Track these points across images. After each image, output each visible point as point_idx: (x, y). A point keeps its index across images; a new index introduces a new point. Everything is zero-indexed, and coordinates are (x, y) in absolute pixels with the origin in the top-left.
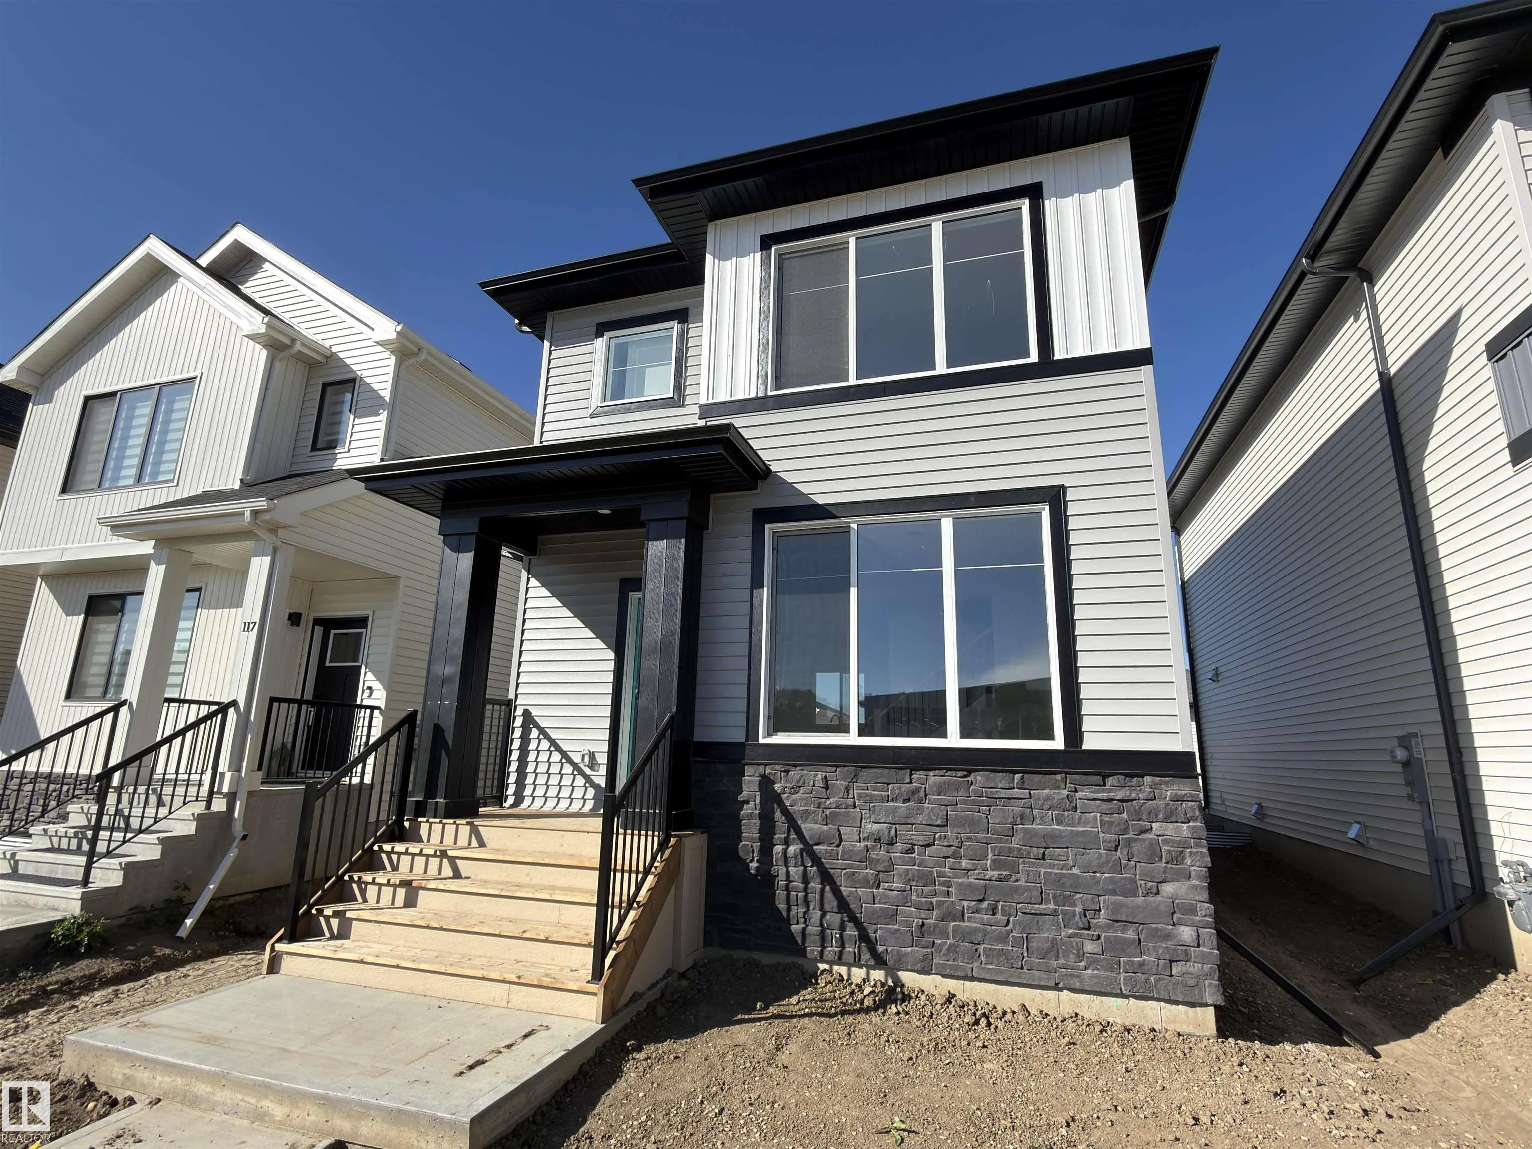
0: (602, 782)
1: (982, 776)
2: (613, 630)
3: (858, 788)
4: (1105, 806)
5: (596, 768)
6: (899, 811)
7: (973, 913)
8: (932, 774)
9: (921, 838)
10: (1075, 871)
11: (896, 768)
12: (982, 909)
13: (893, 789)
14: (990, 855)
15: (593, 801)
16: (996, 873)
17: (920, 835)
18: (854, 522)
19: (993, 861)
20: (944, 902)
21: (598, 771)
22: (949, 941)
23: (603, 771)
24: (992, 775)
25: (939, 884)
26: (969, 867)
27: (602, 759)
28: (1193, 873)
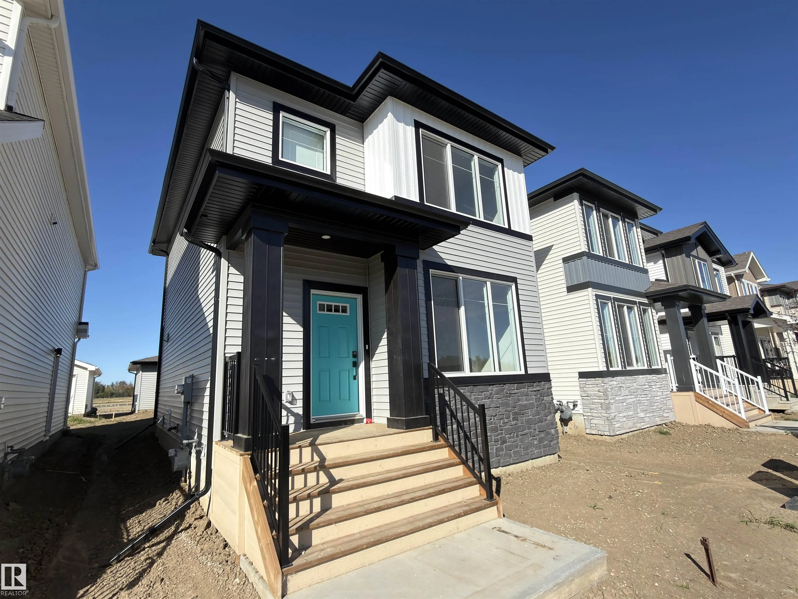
0: (300, 411)
1: (507, 386)
2: (300, 312)
3: (474, 395)
4: (535, 393)
5: (295, 402)
6: (487, 403)
7: (510, 439)
8: (494, 386)
9: (494, 413)
10: (531, 417)
11: (485, 385)
12: (511, 437)
13: (485, 394)
14: (511, 416)
15: (294, 425)
16: (514, 422)
17: (494, 412)
18: (461, 276)
19: (513, 418)
20: (502, 437)
21: (296, 405)
22: (504, 452)
23: (300, 403)
24: (510, 385)
25: (500, 430)
26: (507, 421)
27: (299, 396)
28: (552, 412)
